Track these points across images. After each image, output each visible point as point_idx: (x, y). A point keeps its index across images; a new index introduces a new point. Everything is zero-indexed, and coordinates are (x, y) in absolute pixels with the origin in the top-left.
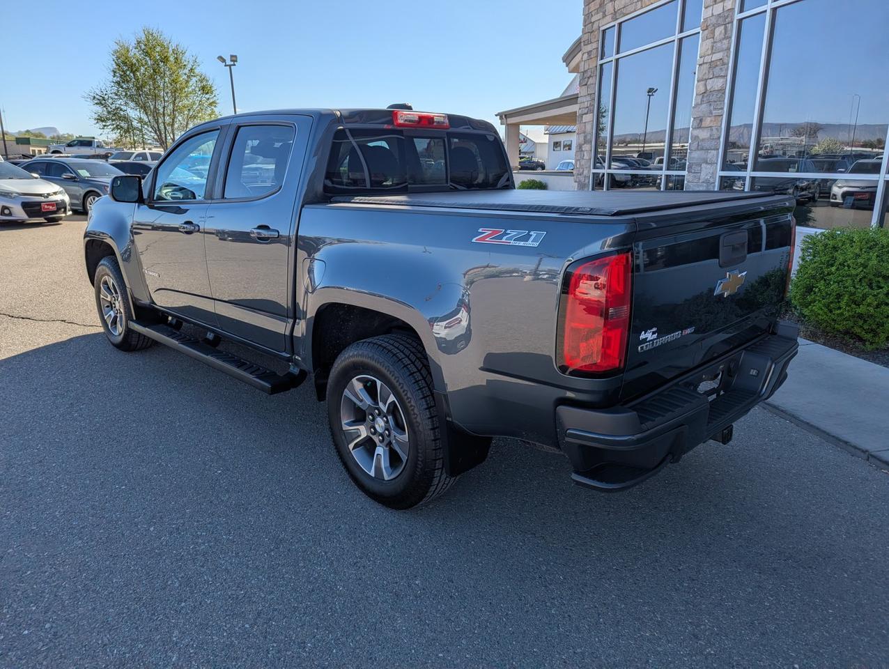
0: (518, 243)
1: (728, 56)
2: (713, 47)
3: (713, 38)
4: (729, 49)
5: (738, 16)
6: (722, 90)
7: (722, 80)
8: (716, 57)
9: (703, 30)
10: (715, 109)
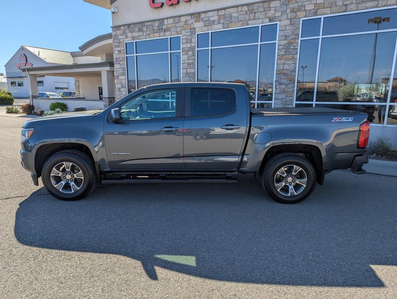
0: (346, 121)
1: (195, 62)
2: (188, 58)
3: (188, 55)
4: (195, 59)
5: (197, 49)
6: (194, 73)
7: (194, 70)
8: (190, 61)
9: (182, 52)
10: (192, 79)
